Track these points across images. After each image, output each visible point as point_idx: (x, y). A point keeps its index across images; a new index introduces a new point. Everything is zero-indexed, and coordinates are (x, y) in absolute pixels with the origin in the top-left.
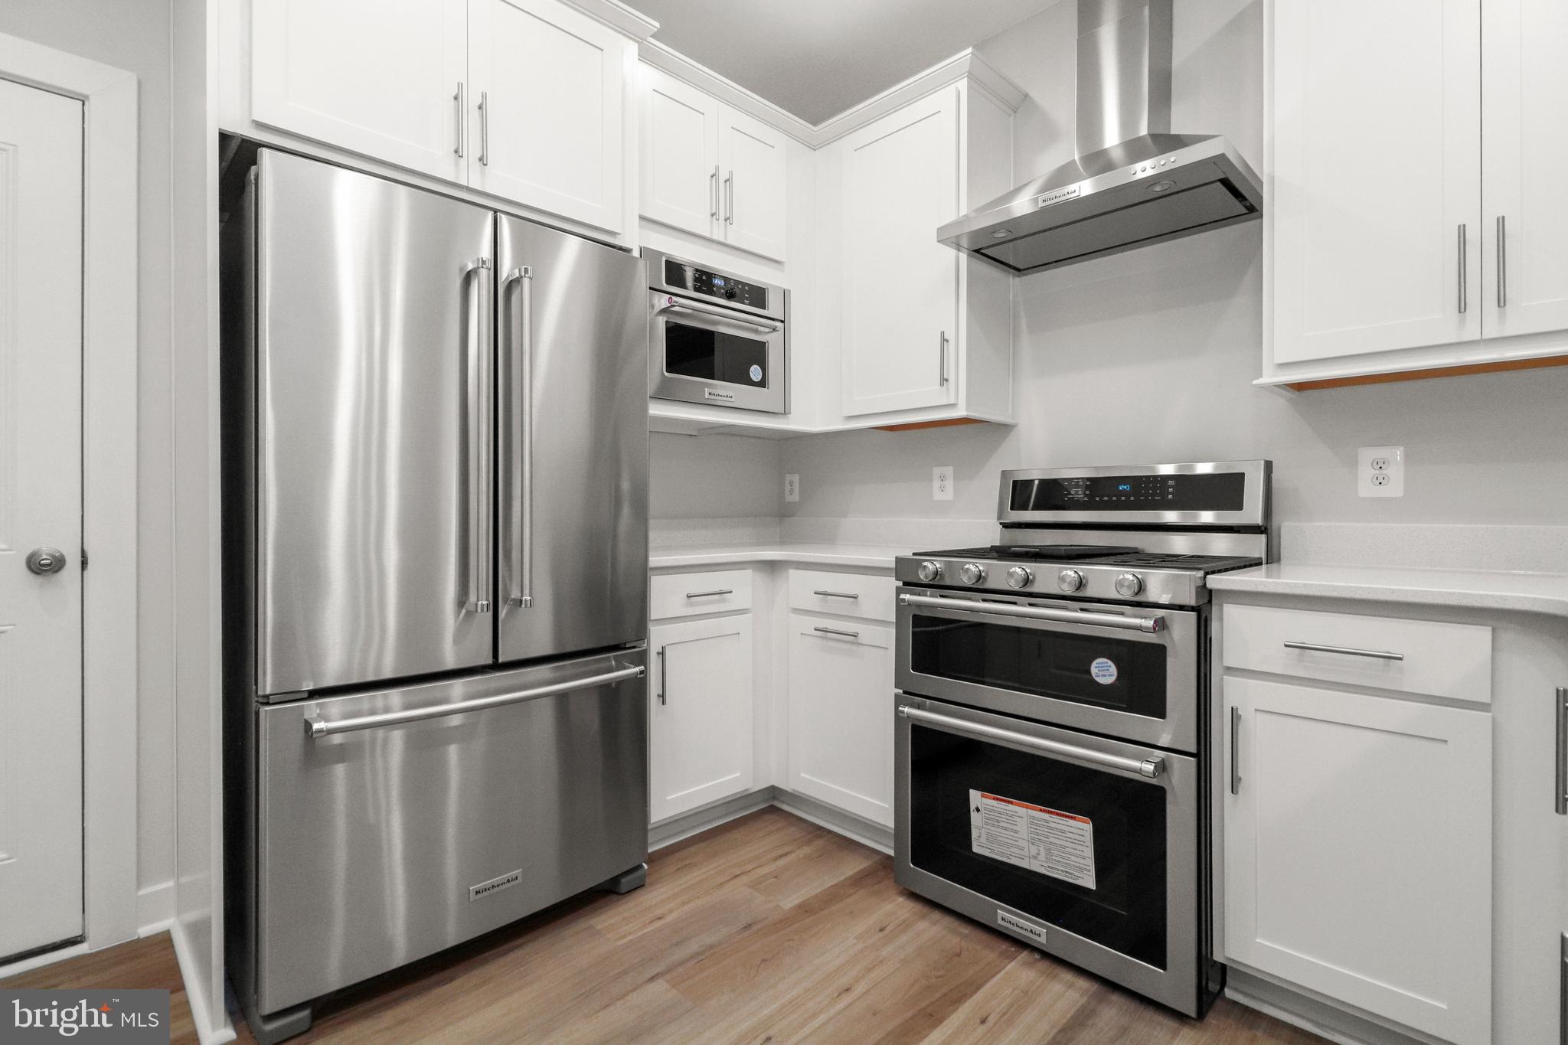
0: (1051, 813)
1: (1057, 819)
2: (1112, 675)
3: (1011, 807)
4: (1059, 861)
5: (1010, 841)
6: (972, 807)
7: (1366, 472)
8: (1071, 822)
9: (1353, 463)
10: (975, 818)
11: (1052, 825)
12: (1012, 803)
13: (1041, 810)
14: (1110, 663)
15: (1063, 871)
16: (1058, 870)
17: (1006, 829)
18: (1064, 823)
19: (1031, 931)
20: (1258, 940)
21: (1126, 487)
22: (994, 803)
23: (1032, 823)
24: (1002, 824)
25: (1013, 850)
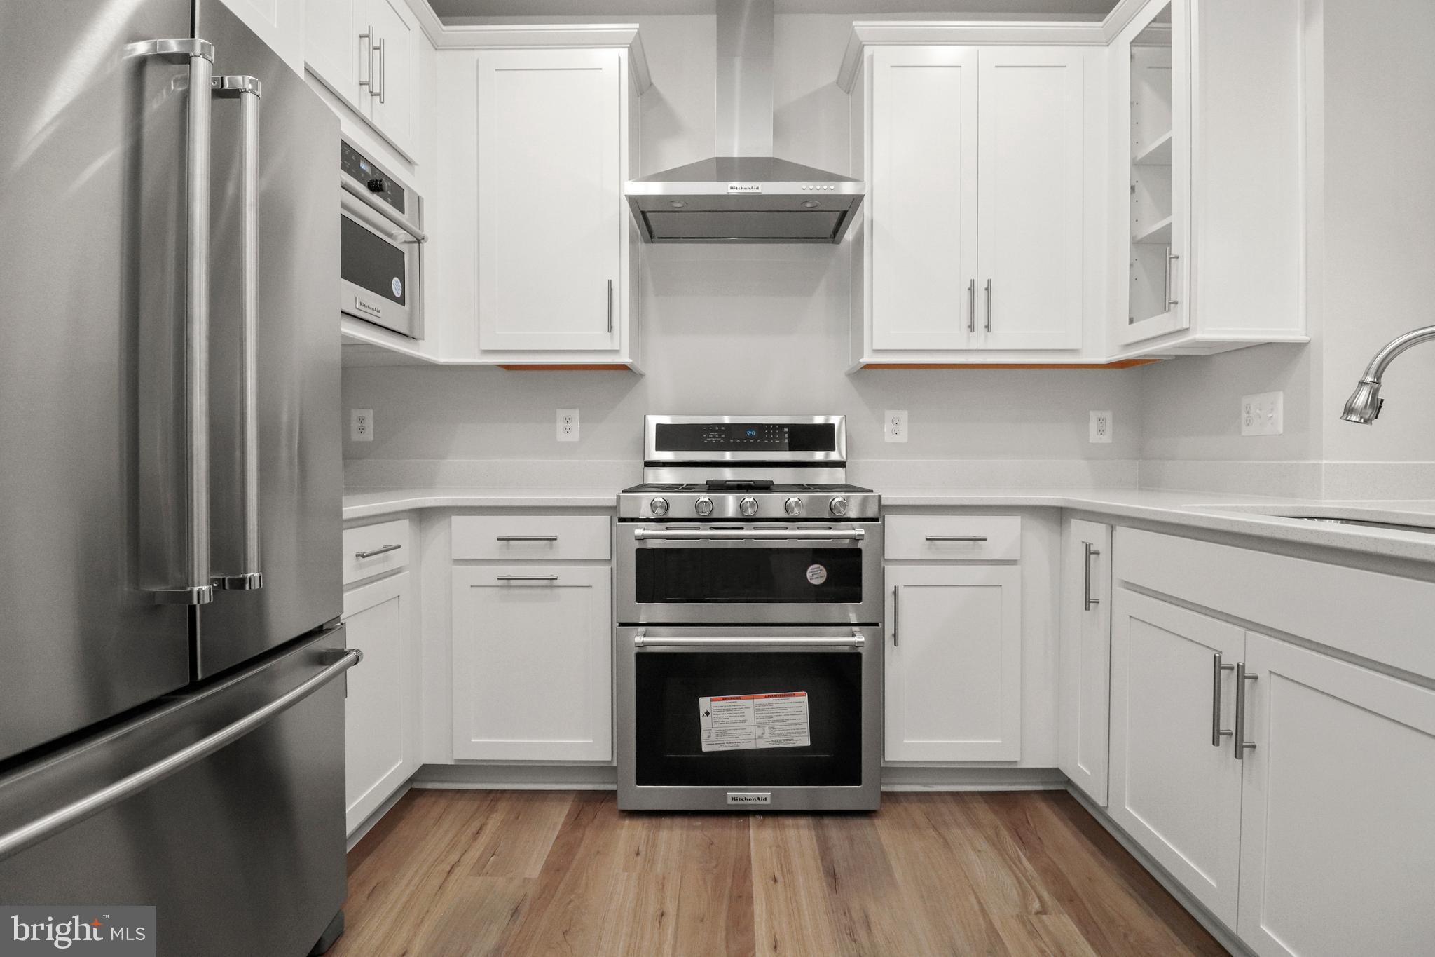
0: (775, 696)
1: (779, 700)
2: (823, 577)
3: (739, 702)
4: (781, 734)
5: (738, 731)
6: (702, 712)
7: (888, 427)
8: (791, 699)
9: (881, 421)
10: (704, 721)
11: (775, 706)
12: (740, 698)
13: (766, 697)
14: (821, 567)
15: (784, 740)
16: (780, 740)
17: (735, 722)
18: (786, 701)
19: (759, 799)
20: (906, 741)
21: (753, 433)
22: (724, 703)
23: (758, 710)
24: (731, 719)
25: (740, 737)
